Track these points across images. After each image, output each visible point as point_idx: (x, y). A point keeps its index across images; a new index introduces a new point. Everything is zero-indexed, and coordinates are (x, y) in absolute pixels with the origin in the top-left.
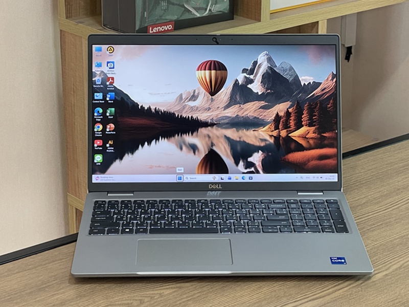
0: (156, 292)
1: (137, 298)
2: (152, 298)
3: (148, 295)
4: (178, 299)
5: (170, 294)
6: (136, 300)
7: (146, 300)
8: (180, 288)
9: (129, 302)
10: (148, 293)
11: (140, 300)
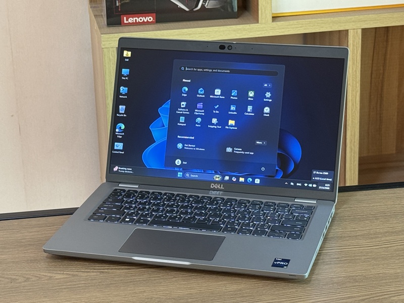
0: (49, 275)
1: (27, 276)
2: (40, 278)
3: (39, 276)
4: (60, 285)
5: (60, 279)
6: (25, 278)
7: (34, 279)
8: (74, 275)
9: (17, 277)
10: (42, 274)
11: (28, 278)
